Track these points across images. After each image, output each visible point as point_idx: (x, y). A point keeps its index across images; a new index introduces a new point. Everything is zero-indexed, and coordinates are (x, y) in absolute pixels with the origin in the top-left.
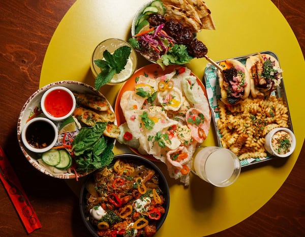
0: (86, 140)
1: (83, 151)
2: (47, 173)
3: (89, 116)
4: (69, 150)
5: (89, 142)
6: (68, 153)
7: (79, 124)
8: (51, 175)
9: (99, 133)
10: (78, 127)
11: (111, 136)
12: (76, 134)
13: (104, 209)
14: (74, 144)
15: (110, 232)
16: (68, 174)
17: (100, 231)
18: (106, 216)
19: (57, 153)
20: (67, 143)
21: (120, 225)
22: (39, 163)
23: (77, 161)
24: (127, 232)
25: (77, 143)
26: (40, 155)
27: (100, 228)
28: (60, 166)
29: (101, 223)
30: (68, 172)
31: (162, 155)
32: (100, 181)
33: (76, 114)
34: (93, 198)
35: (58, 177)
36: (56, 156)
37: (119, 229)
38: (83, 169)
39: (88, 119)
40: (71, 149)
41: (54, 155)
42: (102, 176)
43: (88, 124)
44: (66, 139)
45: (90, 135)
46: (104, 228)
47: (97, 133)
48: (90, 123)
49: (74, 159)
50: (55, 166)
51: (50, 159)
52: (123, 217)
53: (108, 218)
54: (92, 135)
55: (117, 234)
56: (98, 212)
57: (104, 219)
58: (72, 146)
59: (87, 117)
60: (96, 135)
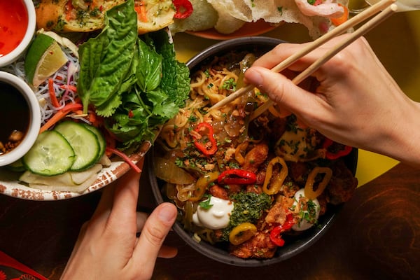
0: (105, 68)
1: (118, 98)
2: (62, 196)
3: (78, 8)
4: (80, 115)
5: (115, 70)
6: (79, 122)
7: (66, 42)
8: (73, 195)
9: (128, 34)
10: (66, 49)
11: (157, 27)
12: (74, 68)
13: (225, 198)
14: (83, 95)
15: (262, 237)
16: (108, 170)
17: (239, 247)
18: (238, 210)
19: (53, 138)
20: (63, 101)
21: (277, 212)
22: (27, 184)
23: (115, 128)
24: (300, 217)
25: (88, 87)
26: (21, 165)
27: (237, 242)
28: (81, 161)
29: (236, 231)
30: (105, 166)
31: (280, 9)
32: (179, 144)
33: (44, 22)
34: (185, 189)
35: (91, 189)
36: (55, 145)
37: (281, 220)
38: (138, 139)
39: (80, 17)
40: (82, 109)
41: (50, 147)
42: (176, 131)
43: (86, 29)
44: (57, 95)
45: (109, 52)
46: (247, 237)
47: (122, 38)
48: (92, 24)
49: (103, 127)
50: (70, 170)
51: (48, 161)
52: (274, 191)
53: (245, 212)
54: (112, 50)
55: (281, 234)
56: (213, 211)
57: (236, 218)
58: (81, 102)
59: (73, 13)
60: (123, 44)
